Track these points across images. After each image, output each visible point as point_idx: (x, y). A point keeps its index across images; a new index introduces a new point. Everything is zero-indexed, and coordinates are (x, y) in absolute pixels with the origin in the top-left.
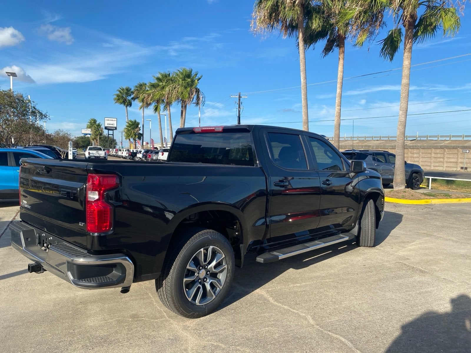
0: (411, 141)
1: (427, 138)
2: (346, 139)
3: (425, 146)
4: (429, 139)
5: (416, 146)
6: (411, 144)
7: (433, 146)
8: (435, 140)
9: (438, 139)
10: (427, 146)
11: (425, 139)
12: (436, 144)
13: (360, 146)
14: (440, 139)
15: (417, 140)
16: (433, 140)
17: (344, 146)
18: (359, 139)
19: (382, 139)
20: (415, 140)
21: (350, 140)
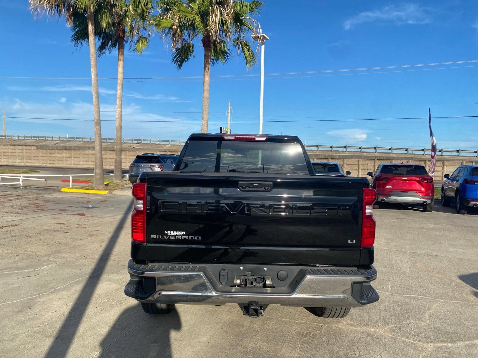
0: (137, 144)
1: (151, 142)
2: (68, 139)
3: (151, 149)
4: (152, 142)
5: (143, 149)
6: (137, 146)
7: (158, 149)
8: (157, 144)
9: (160, 143)
10: (153, 149)
11: (149, 142)
12: (159, 147)
13: (87, 147)
14: (162, 143)
15: (142, 144)
16: (155, 144)
17: (68, 147)
18: (83, 140)
19: (108, 141)
20: (140, 143)
21: (73, 141)
